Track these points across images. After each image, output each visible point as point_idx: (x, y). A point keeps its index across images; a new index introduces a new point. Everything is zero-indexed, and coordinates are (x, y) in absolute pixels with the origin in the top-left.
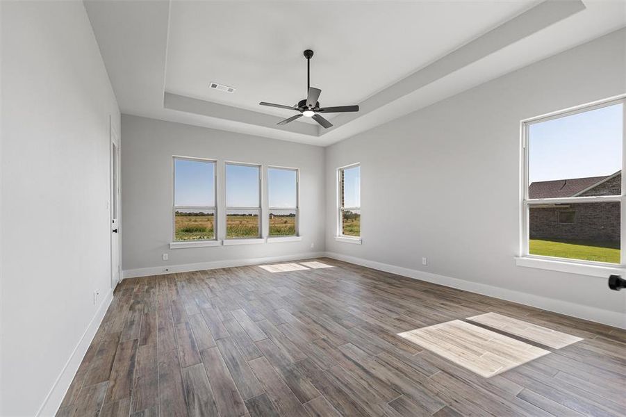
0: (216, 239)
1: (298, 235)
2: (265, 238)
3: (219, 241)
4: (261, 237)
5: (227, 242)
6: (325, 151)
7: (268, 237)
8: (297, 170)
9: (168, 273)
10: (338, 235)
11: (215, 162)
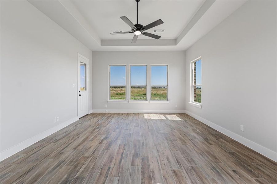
0: (126, 100)
1: (168, 100)
2: (149, 100)
3: (127, 101)
4: (147, 100)
5: (131, 101)
6: (185, 53)
7: (150, 100)
8: (168, 65)
9: (106, 112)
10: (191, 101)
11: (126, 65)
